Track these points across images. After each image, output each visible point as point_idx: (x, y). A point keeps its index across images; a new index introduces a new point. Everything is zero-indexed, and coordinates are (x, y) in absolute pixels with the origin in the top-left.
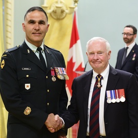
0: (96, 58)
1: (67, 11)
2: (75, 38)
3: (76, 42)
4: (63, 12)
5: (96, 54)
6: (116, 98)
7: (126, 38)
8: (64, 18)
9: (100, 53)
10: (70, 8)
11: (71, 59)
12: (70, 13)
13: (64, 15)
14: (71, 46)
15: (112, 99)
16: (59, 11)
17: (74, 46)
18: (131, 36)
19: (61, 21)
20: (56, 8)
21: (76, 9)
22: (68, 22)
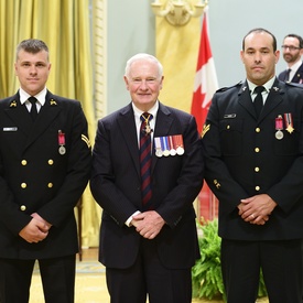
0: (144, 88)
1: (192, 13)
2: (205, 55)
3: (206, 61)
4: (184, 13)
5: (144, 81)
6: (169, 148)
7: (288, 54)
8: (186, 24)
9: (150, 79)
10: (197, 7)
11: (200, 89)
12: (197, 16)
13: (187, 18)
14: (199, 67)
15: (163, 149)
16: (178, 13)
17: (204, 67)
18: (297, 51)
19: (181, 29)
20: (173, 8)
21: (207, 9)
22: (193, 31)
